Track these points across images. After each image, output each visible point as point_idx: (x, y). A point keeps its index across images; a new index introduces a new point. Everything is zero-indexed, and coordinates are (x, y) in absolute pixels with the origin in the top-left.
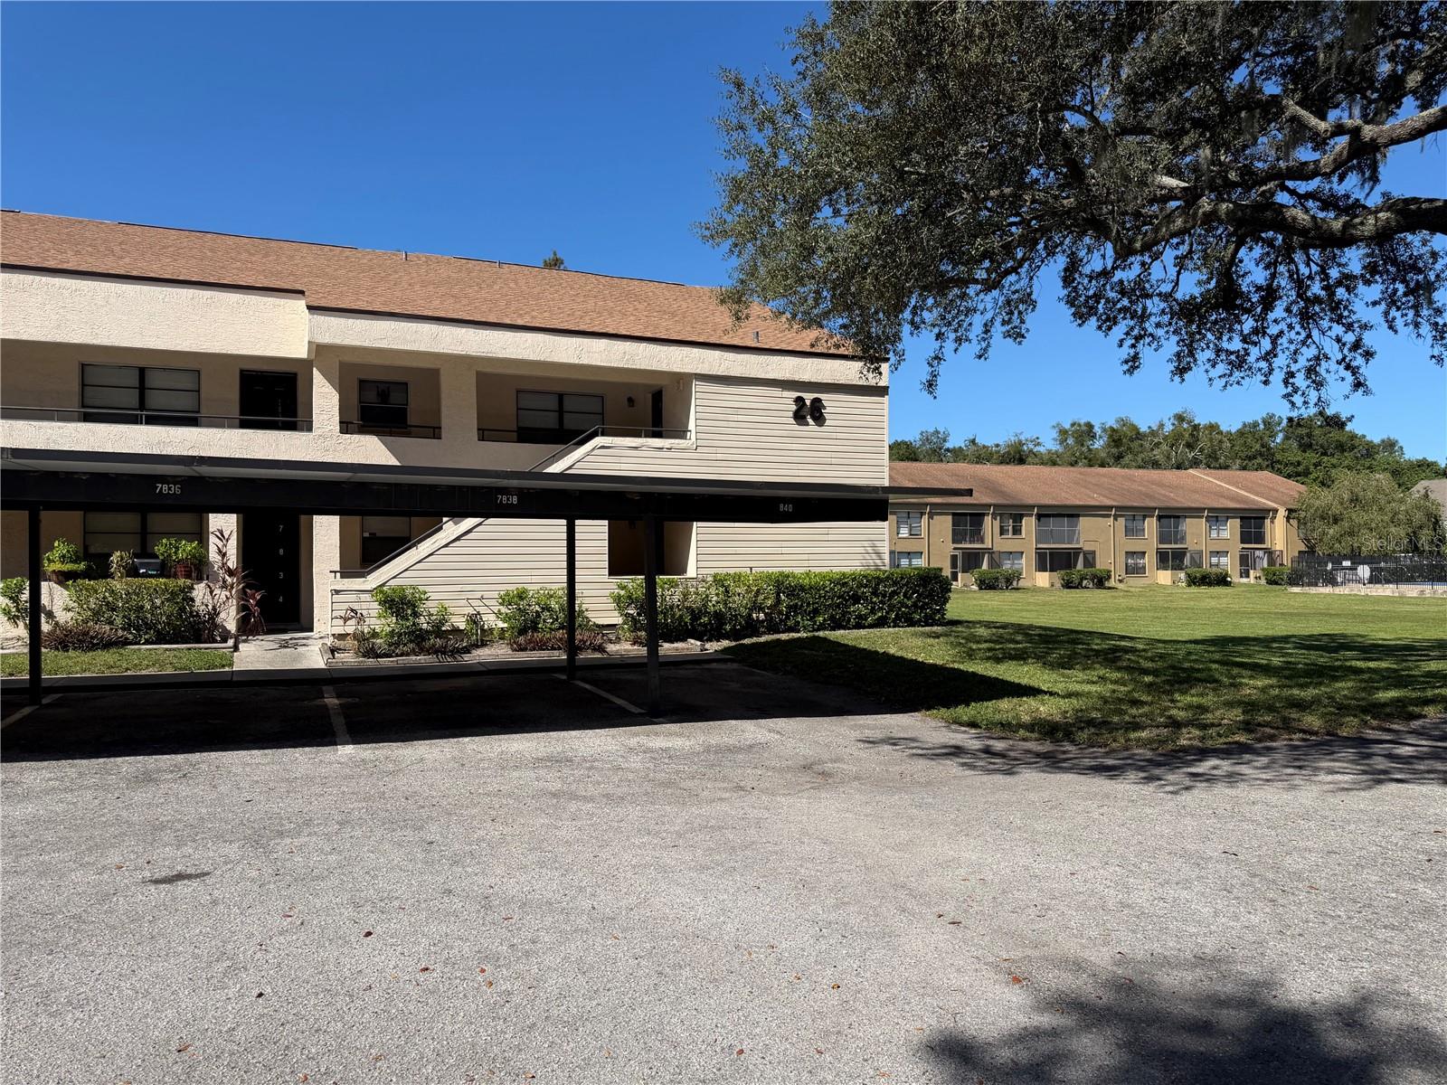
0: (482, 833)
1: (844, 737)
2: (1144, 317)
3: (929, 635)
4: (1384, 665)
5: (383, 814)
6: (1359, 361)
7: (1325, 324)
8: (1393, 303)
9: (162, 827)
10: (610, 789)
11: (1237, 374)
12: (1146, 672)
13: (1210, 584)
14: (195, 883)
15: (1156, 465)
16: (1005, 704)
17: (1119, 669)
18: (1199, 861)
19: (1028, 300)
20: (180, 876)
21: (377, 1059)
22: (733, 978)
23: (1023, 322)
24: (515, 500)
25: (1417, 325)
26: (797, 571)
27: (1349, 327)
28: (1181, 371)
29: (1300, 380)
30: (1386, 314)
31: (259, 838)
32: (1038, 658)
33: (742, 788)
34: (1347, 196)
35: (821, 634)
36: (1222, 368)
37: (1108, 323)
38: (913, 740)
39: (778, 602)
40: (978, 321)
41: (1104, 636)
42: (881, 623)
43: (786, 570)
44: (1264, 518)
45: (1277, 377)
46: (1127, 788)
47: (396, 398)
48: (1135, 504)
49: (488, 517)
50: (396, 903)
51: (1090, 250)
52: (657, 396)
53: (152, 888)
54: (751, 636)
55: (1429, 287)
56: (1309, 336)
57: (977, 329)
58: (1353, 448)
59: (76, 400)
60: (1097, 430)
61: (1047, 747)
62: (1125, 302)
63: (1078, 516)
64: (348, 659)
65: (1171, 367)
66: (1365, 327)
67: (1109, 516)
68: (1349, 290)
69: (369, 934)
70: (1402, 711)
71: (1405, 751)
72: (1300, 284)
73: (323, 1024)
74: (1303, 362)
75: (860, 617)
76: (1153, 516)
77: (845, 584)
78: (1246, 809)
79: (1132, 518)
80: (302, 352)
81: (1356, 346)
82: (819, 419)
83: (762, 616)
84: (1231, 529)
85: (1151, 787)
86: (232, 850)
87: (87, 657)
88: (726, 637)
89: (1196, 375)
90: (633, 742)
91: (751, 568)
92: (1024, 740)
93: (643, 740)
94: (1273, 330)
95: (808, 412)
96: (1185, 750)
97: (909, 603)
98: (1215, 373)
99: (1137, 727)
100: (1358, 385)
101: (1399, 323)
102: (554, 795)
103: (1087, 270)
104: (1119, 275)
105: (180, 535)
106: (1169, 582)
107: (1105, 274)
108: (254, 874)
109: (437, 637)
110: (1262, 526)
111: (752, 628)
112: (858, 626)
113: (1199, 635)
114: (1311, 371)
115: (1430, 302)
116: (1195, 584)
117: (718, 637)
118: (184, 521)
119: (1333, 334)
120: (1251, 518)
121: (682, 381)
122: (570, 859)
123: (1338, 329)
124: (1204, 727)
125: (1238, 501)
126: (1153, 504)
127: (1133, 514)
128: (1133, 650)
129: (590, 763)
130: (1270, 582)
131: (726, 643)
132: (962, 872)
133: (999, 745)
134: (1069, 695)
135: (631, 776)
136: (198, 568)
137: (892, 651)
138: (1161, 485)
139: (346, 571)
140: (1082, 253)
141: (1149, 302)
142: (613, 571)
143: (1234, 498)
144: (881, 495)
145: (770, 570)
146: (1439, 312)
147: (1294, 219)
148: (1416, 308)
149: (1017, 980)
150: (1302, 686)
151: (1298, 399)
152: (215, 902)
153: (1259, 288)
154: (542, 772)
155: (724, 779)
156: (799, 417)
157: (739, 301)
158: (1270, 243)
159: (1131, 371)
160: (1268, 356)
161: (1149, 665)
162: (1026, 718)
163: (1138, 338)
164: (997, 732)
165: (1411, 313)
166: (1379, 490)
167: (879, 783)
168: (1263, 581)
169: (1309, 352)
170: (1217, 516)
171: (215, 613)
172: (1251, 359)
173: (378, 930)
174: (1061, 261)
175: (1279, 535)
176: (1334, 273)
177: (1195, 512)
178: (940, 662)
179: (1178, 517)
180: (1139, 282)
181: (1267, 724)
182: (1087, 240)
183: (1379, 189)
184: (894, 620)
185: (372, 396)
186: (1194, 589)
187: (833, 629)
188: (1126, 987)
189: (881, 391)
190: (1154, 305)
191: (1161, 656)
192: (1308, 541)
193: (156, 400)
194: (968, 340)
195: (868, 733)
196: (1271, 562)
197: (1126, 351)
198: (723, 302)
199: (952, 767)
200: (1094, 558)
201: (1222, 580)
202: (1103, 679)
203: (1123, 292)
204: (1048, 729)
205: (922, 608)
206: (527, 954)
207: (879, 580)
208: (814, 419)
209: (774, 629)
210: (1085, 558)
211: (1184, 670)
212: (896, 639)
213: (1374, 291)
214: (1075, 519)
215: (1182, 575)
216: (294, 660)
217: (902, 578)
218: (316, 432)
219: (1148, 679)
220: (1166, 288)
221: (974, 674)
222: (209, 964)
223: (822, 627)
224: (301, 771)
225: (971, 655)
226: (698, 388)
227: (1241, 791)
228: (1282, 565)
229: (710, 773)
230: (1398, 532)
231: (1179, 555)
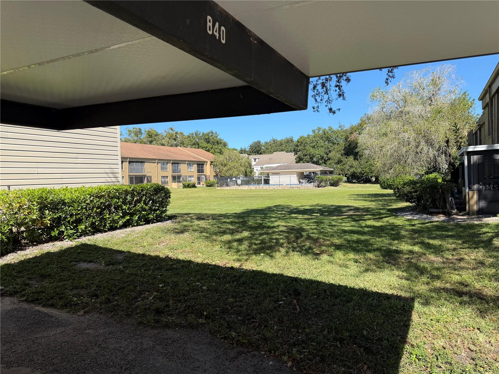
13: (190, 187)
15: (163, 145)
26: (57, 187)
43: (48, 187)
44: (203, 164)
48: (164, 159)
54: (14, 250)
60: (143, 131)
63: (144, 162)
67: (155, 163)
75: (114, 221)
76: (170, 163)
79: (163, 163)
84: (195, 168)
91: (9, 187)
97: (147, 208)
106: (176, 187)
110: (203, 167)
112: (112, 229)
116: (185, 187)
120: (200, 164)
125: (195, 158)
126: (170, 159)
127: (164, 162)
130: (207, 186)
138: (170, 152)
143: (194, 158)
145: (31, 187)
166: (236, 156)
168: (205, 185)
170: (190, 163)
175: (208, 170)
177: (183, 162)
179: (178, 163)
184: (137, 222)
186: (185, 189)
187: (93, 234)
192: (216, 172)
196: (206, 179)
200: (151, 179)
201: (194, 186)
209: (36, 241)
210: (147, 179)
214: (143, 163)
215: (181, 184)
217: (142, 190)
223: (84, 233)
228: (209, 180)
230: (243, 169)
231: (179, 177)
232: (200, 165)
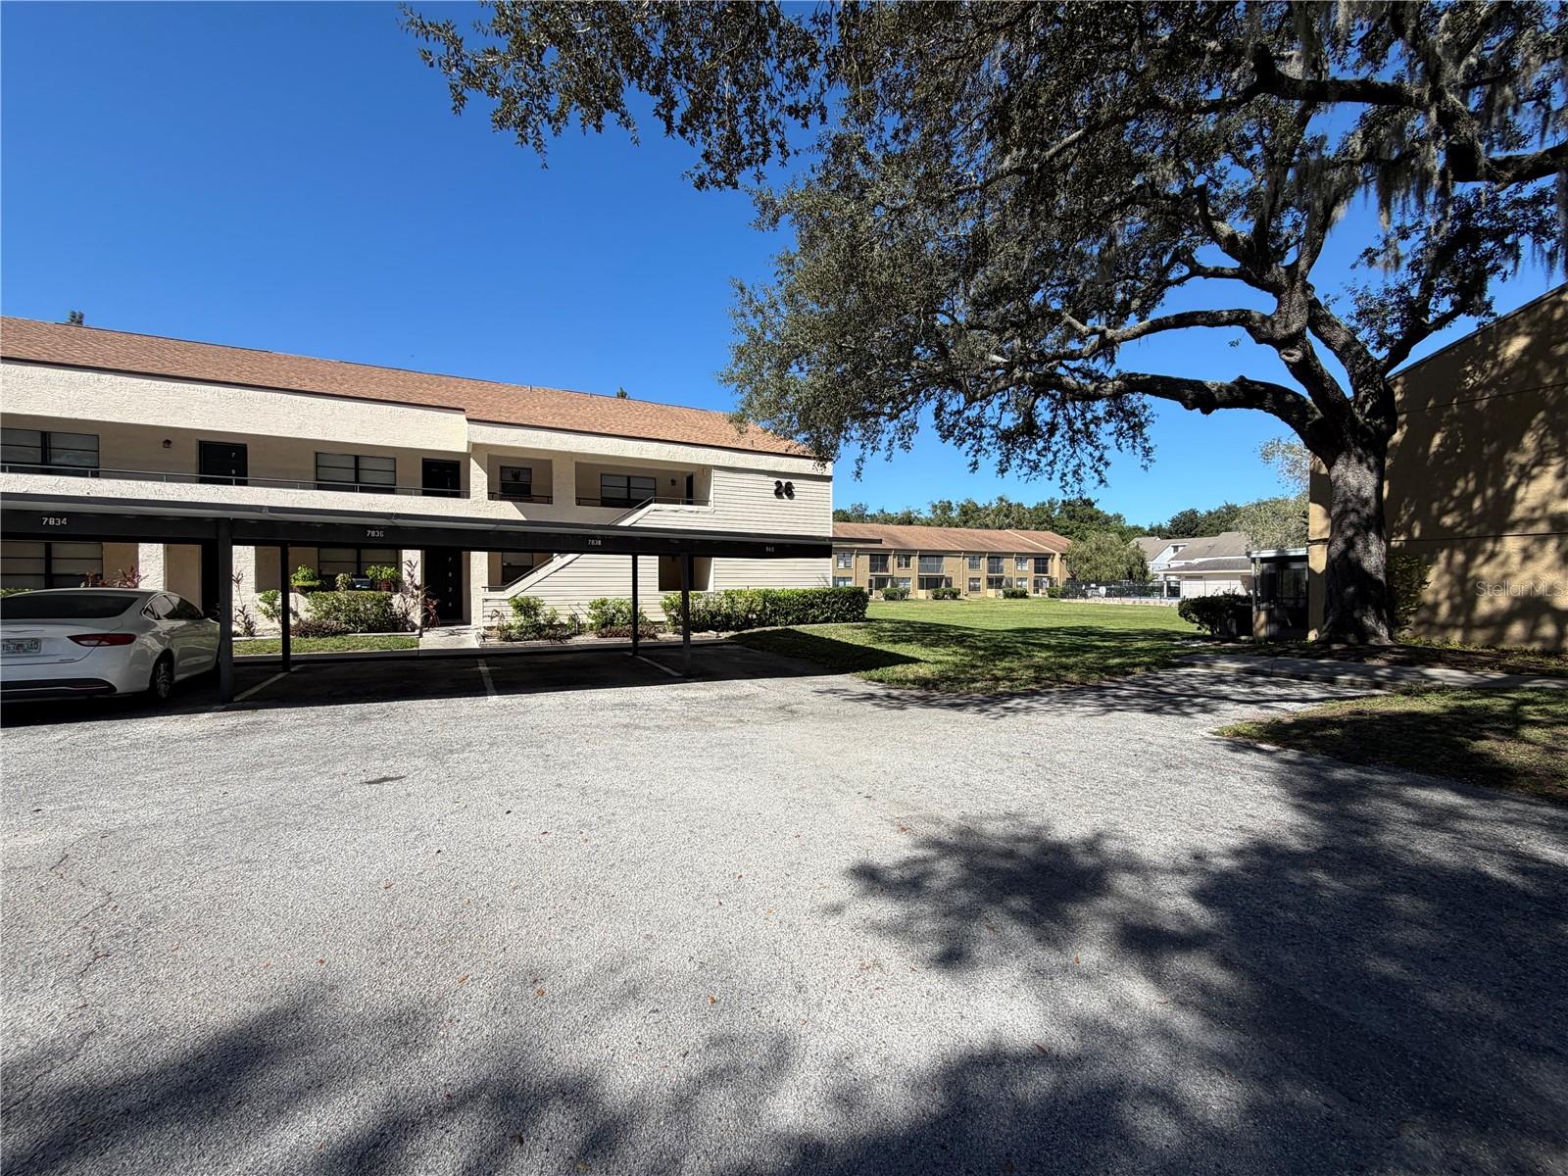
0: (579, 749)
1: (804, 689)
2: (981, 439)
3: (855, 628)
4: (1112, 644)
5: (517, 739)
6: (1102, 468)
7: (1084, 445)
8: (1121, 434)
9: (374, 748)
10: (659, 723)
11: (1034, 473)
12: (980, 648)
13: (1016, 597)
14: (395, 783)
15: (987, 527)
16: (899, 668)
17: (964, 647)
18: (1008, 758)
19: (913, 426)
20: (385, 779)
21: (515, 888)
22: (735, 833)
23: (910, 439)
24: (599, 543)
25: (1134, 447)
26: (776, 589)
27: (1097, 447)
28: (1002, 471)
29: (1069, 478)
30: (1117, 440)
31: (438, 754)
32: (918, 640)
33: (742, 721)
34: (1097, 371)
35: (791, 627)
36: (1025, 470)
37: (961, 441)
38: (845, 690)
39: (765, 607)
40: (885, 439)
41: (957, 628)
42: (827, 620)
43: (770, 588)
44: (1048, 559)
45: (1057, 476)
46: (969, 716)
47: (523, 478)
48: (975, 550)
49: (582, 553)
50: (526, 793)
51: (950, 398)
52: (690, 479)
53: (367, 786)
54: (748, 629)
55: (1141, 425)
56: (1075, 452)
57: (884, 444)
58: (1098, 518)
59: (313, 476)
60: (954, 505)
61: (923, 693)
62: (970, 429)
63: (943, 556)
64: (494, 642)
65: (997, 468)
66: (1105, 448)
67: (960, 557)
68: (1097, 426)
69: (509, 812)
70: (1123, 671)
71: (1123, 693)
72: (1070, 422)
73: (480, 868)
74: (1071, 467)
75: (814, 616)
76: (985, 557)
77: (805, 597)
78: (1035, 727)
79: (973, 558)
80: (464, 449)
81: (1100, 459)
82: (791, 495)
83: (755, 616)
84: (1029, 566)
85: (983, 715)
86: (420, 762)
87: (321, 641)
88: (732, 629)
89: (1010, 474)
90: (674, 694)
92: (910, 689)
93: (680, 692)
94: (1054, 448)
95: (784, 491)
96: (1002, 694)
97: (844, 608)
98: (1021, 473)
99: (974, 680)
100: (1102, 481)
101: (1124, 446)
102: (625, 726)
103: (948, 410)
104: (967, 413)
105: (383, 564)
106: (993, 596)
107: (959, 412)
108: (434, 777)
109: (549, 629)
110: (1046, 563)
111: (749, 624)
112: (813, 622)
113: (1011, 627)
114: (1075, 473)
115: (1142, 434)
116: (1008, 597)
117: (727, 628)
118: (386, 554)
119: (1088, 451)
120: (1040, 559)
121: (706, 470)
122: (636, 764)
123: (1091, 449)
124: (1012, 680)
125: (1034, 549)
126: (985, 550)
127: (974, 556)
128: (973, 636)
129: (648, 708)
130: (1051, 596)
131: (732, 633)
132: (873, 767)
133: (895, 693)
134: (936, 663)
135: (673, 714)
136: (396, 585)
137: (833, 637)
138: (990, 539)
139: (493, 587)
140: (946, 400)
141: (984, 430)
142: (661, 589)
143: (1031, 547)
144: (828, 542)
145: (760, 588)
146: (1146, 440)
147: (1068, 383)
148: (1134, 437)
149: (903, 829)
150: (1067, 657)
151: (1068, 489)
152: (409, 795)
153: (1047, 424)
154: (618, 712)
155: (731, 715)
156: (778, 494)
157: (741, 421)
158: (1053, 397)
159: (973, 471)
160: (1051, 464)
161: (982, 644)
162: (911, 677)
163: (977, 451)
164: (895, 685)
165: (1131, 440)
166: (1112, 543)
167: (824, 716)
168: (1047, 596)
169: (1074, 462)
170: (1021, 557)
171: (406, 614)
172: (1041, 465)
173: (515, 810)
174: (934, 404)
175: (1057, 570)
176: (1089, 416)
177: (1009, 555)
178: (861, 644)
179: (999, 558)
180: (979, 418)
181: (1048, 679)
182: (949, 392)
183: (1115, 367)
184: (835, 619)
185: (509, 477)
186: (1007, 600)
187: (798, 624)
188: (965, 832)
189: (828, 479)
190: (987, 432)
191: (989, 640)
192: (1072, 572)
193: (366, 477)
194: (879, 449)
195: (818, 687)
196: (1051, 584)
197: (970, 459)
198: (731, 421)
199: (868, 706)
200: (951, 582)
201: (1023, 595)
202: (955, 653)
203: (969, 424)
204: (924, 683)
205: (853, 611)
206: (609, 822)
207: (826, 595)
208: (788, 495)
210: (946, 581)
211: (1001, 647)
212: (836, 629)
213: (1111, 427)
214: (941, 558)
215: (1001, 592)
216: (459, 643)
218: (472, 499)
219: (981, 653)
220: (994, 422)
221: (881, 651)
222: (405, 834)
223: (791, 623)
224: (465, 712)
225: (880, 640)
226: (715, 474)
227: (1033, 717)
228: (1057, 586)
229: (722, 712)
230: (1122, 568)
231: (999, 580)
232: (1041, 562)
